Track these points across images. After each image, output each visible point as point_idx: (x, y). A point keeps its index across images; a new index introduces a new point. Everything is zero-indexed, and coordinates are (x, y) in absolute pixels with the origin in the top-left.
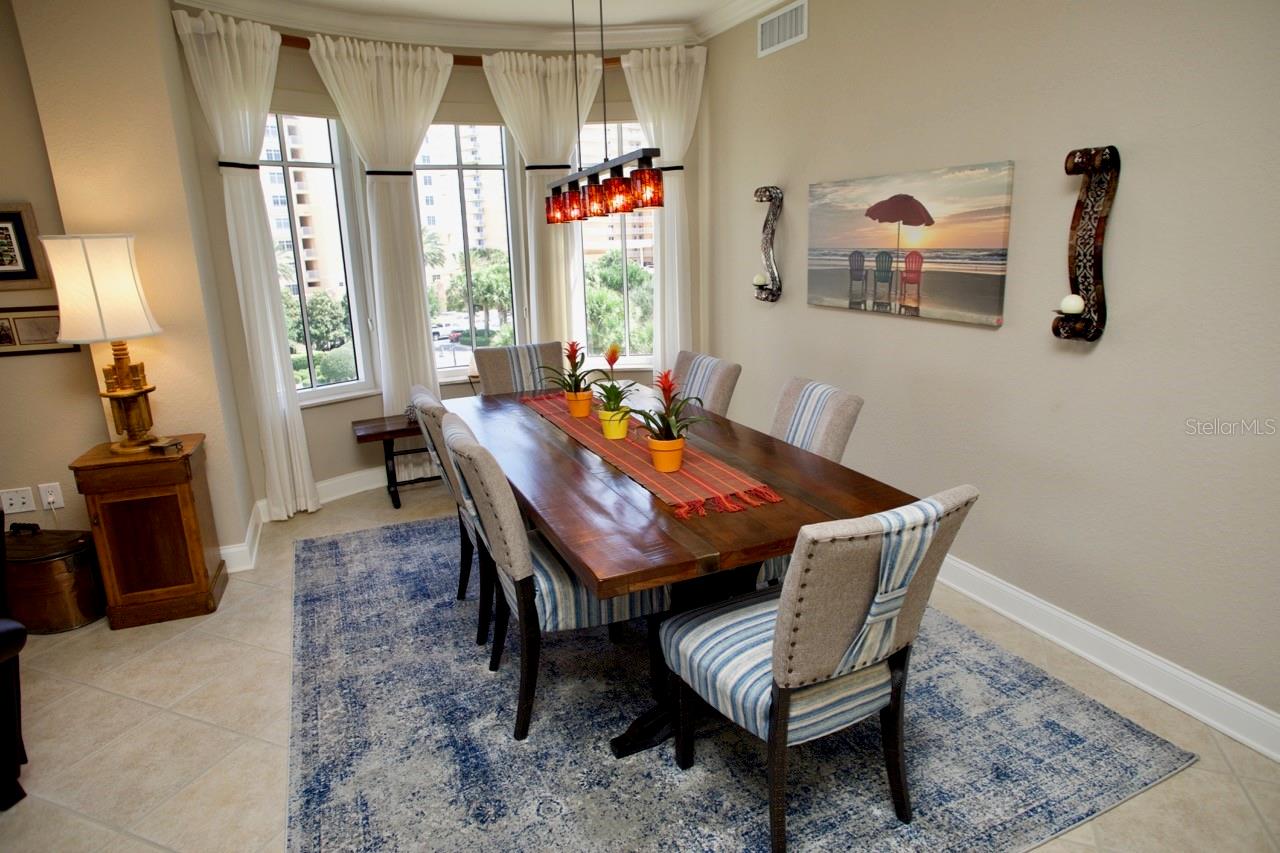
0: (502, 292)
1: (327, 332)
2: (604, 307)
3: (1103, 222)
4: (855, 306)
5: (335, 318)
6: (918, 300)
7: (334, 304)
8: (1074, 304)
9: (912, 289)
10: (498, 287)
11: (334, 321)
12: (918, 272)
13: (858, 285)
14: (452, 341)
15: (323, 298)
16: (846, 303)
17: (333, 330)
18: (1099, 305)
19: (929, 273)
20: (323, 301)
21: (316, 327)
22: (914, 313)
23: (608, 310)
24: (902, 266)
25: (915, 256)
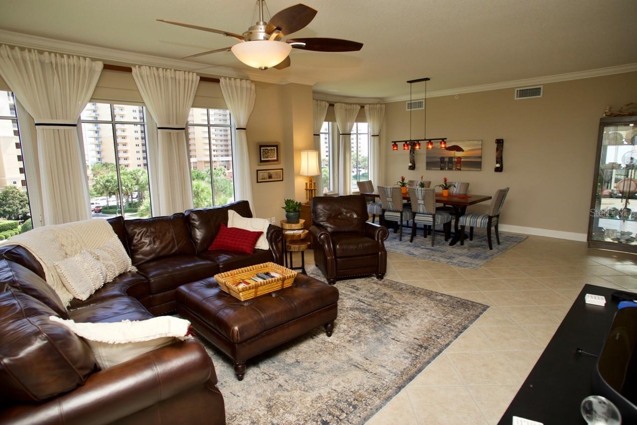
0: (128, 185)
1: (17, 210)
2: (200, 189)
3: (502, 151)
4: (442, 169)
5: (22, 201)
6: (461, 167)
7: (21, 194)
8: (498, 165)
9: (459, 165)
10: (125, 182)
11: (22, 203)
12: (461, 161)
13: (443, 165)
14: (96, 212)
15: (14, 190)
16: (439, 169)
17: (21, 209)
18: (502, 166)
19: (463, 161)
20: (13, 191)
21: (9, 207)
22: (460, 170)
23: (202, 191)
24: (456, 160)
25: (460, 158)
